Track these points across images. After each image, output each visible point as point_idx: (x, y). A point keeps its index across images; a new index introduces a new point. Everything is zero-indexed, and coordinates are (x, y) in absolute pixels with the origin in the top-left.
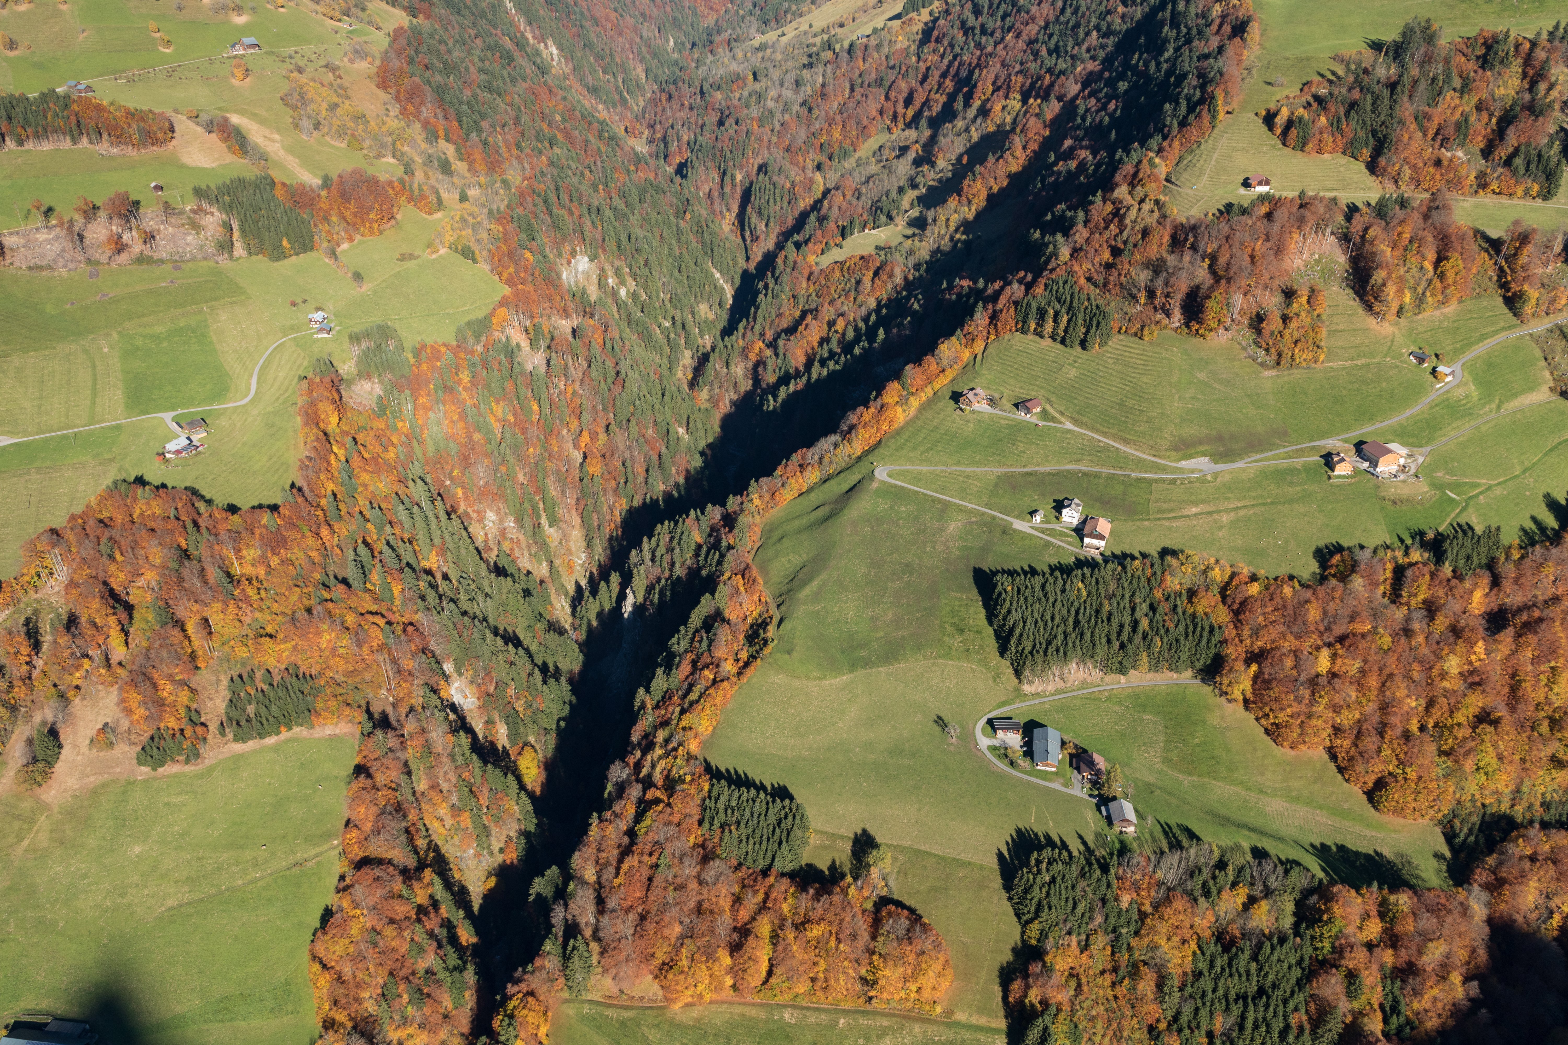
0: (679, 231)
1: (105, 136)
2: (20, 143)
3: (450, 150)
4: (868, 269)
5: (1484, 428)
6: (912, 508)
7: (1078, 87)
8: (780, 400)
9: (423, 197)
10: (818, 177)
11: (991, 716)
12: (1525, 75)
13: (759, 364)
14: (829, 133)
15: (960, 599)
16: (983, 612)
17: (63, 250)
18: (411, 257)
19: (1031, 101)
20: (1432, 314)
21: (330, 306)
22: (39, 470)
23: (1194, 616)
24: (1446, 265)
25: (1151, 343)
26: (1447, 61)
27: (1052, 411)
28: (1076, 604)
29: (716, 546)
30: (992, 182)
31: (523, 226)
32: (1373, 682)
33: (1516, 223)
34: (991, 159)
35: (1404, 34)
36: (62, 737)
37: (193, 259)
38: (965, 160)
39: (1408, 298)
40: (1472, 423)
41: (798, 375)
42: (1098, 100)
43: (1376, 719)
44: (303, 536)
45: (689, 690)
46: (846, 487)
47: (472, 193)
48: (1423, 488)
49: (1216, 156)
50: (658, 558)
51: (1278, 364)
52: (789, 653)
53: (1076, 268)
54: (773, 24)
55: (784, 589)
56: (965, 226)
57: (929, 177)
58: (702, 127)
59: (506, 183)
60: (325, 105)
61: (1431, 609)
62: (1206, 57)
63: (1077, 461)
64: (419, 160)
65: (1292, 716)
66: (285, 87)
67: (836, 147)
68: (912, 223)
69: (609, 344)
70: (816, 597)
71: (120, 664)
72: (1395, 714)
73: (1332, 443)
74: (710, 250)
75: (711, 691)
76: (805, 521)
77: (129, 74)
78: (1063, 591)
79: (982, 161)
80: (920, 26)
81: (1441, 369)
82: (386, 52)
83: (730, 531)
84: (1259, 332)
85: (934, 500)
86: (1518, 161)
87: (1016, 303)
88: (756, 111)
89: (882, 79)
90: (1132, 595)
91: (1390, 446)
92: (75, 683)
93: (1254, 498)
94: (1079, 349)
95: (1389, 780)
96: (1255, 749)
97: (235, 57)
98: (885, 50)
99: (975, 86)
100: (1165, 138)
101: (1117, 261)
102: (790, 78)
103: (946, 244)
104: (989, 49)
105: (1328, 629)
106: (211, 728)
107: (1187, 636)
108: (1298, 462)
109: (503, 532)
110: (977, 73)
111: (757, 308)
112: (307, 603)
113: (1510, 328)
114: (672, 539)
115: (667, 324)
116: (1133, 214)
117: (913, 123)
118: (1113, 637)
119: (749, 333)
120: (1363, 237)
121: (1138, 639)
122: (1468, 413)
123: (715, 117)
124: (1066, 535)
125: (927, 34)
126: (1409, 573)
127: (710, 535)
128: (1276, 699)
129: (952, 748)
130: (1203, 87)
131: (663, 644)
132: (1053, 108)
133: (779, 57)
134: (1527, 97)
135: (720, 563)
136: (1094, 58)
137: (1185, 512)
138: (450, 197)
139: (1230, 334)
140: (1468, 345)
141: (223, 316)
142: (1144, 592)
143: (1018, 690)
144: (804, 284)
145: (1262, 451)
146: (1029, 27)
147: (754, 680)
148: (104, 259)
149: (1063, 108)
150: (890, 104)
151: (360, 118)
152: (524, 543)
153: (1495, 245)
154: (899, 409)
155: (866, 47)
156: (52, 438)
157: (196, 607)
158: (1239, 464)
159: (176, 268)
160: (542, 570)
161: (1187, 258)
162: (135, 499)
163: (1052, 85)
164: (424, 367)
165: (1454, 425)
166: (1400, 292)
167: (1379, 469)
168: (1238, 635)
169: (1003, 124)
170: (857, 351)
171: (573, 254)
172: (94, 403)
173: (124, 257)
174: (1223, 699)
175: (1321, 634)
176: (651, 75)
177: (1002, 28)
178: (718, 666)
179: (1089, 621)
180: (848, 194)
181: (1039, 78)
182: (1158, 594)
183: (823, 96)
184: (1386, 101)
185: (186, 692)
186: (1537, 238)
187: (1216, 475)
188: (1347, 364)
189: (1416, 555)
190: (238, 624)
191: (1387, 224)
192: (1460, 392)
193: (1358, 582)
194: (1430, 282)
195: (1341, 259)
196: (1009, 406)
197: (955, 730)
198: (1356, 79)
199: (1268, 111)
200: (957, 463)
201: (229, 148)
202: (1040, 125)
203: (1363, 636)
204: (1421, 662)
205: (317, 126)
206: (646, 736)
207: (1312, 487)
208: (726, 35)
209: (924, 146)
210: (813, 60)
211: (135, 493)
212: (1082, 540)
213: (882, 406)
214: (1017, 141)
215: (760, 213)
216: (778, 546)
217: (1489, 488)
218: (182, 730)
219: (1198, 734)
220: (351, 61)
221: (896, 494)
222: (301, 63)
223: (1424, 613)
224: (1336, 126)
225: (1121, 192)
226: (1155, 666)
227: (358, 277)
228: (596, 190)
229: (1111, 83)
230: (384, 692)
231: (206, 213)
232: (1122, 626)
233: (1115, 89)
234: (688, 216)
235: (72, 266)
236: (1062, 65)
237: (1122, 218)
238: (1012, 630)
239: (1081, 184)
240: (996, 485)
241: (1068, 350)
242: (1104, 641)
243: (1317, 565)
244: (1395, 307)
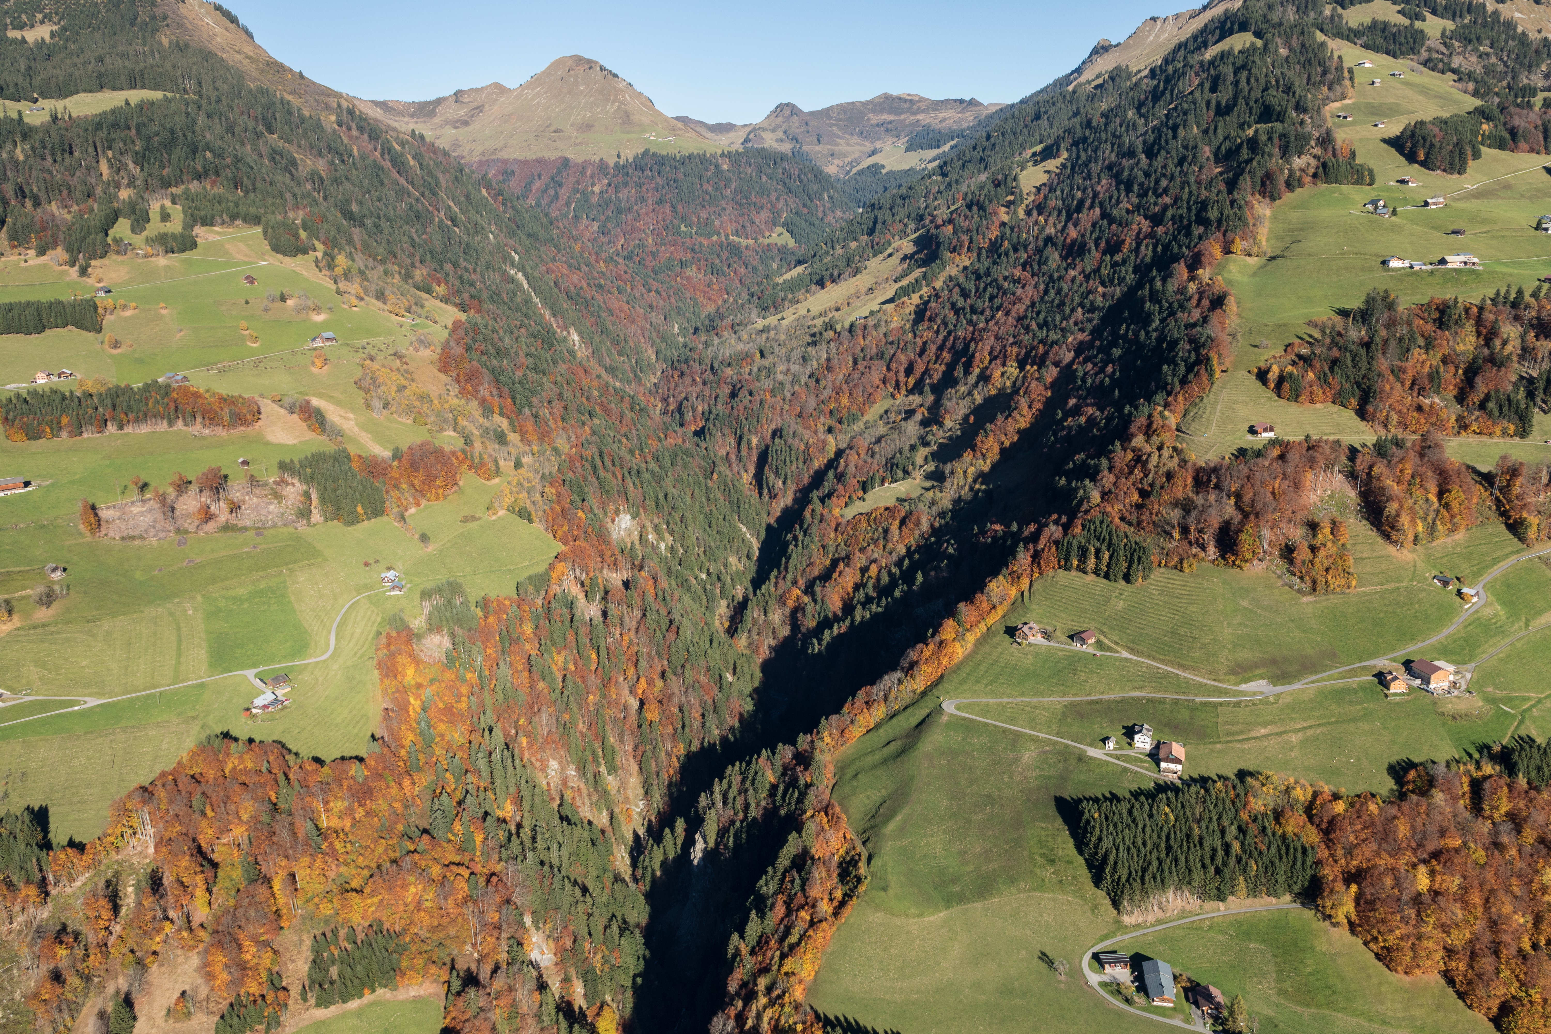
0: (708, 490)
1: (199, 419)
2: (121, 427)
3: (504, 423)
4: (894, 519)
5: (1519, 645)
6: (984, 739)
7: (1072, 354)
8: (824, 643)
9: (482, 464)
10: (830, 439)
11: (1095, 949)
12: (1479, 334)
13: (797, 611)
14: (837, 400)
15: (1046, 829)
16: (1071, 843)
17: (155, 521)
18: (473, 518)
19: (1028, 367)
20: (1444, 542)
21: (400, 565)
22: (124, 730)
23: (1284, 837)
24: (1450, 497)
25: (1192, 575)
26: (1409, 323)
27: (1106, 641)
28: (1166, 829)
29: (793, 783)
30: (1003, 438)
31: (575, 488)
32: (1476, 898)
33: (1504, 458)
34: (1000, 418)
35: (1367, 302)
36: (137, 1008)
37: (275, 526)
38: (972, 419)
39: (1420, 527)
40: (1507, 640)
41: (837, 619)
42: (1095, 365)
43: (1487, 937)
44: (388, 787)
45: (787, 932)
46: (914, 721)
47: (526, 460)
48: (1476, 704)
49: (1219, 408)
50: (730, 800)
51: (1314, 590)
52: (885, 889)
53: (1109, 509)
54: (772, 310)
55: (867, 825)
56: (981, 476)
57: (938, 436)
58: (716, 399)
59: (556, 450)
60: (394, 388)
61: (1516, 821)
62: (1194, 325)
63: (1140, 688)
64: (477, 433)
65: (1401, 939)
66: (358, 373)
67: (845, 412)
68: (929, 476)
69: (660, 594)
70: (902, 831)
71: (202, 925)
72: (1505, 931)
73: (1382, 663)
74: (737, 507)
75: (811, 932)
76: (878, 757)
77: (220, 365)
78: (1151, 816)
79: (992, 420)
80: (912, 308)
81: (1465, 590)
82: (447, 341)
83: (806, 769)
84: (1291, 561)
85: (1005, 731)
86: (1491, 405)
87: (1057, 543)
88: (767, 384)
89: (883, 353)
90: (1219, 818)
91: (1437, 663)
92: (154, 948)
93: (1319, 718)
94: (1123, 583)
95: (1513, 1003)
96: (1369, 976)
97: (315, 349)
98: (883, 329)
99: (973, 356)
100: (1169, 394)
101: (1147, 501)
102: (796, 354)
103: (966, 494)
104: (981, 325)
105: (1420, 845)
106: (292, 993)
107: (1281, 858)
108: (1353, 682)
109: (565, 781)
110: (973, 345)
111: (788, 559)
112: (392, 855)
113: (1518, 552)
114: (744, 780)
115: (704, 576)
116: (1154, 459)
117: (917, 388)
118: (1208, 862)
119: (781, 582)
120: (1369, 474)
121: (1232, 861)
122: (1501, 631)
123: (727, 390)
124: (1142, 761)
125: (920, 314)
126: (1487, 786)
127: (784, 774)
128: (1383, 921)
129: (1062, 986)
130: (1197, 349)
131: (751, 888)
132: (1051, 373)
133: (783, 337)
134: (1486, 351)
135: (800, 800)
136: (1082, 330)
137: (1254, 734)
138: (506, 465)
139: (1264, 564)
140: (1484, 568)
141: (302, 578)
142: (1231, 814)
143: (1118, 922)
144: (832, 535)
145: (1316, 673)
146: (1017, 306)
147: (852, 920)
148: (192, 528)
149: (1060, 372)
150: (891, 375)
151: (425, 397)
152: (585, 792)
153: (1487, 479)
154: (958, 645)
155: (865, 327)
156: (137, 698)
157: (284, 863)
158: (1297, 686)
159: (259, 535)
160: (602, 820)
161: (1212, 497)
162: (228, 754)
163: (1046, 353)
164: (491, 620)
165: (1491, 642)
166: (1413, 522)
167: (1432, 686)
168: (1332, 855)
169: (1004, 387)
170: (897, 593)
171: (617, 512)
172: (179, 663)
173: (211, 526)
174: (1327, 923)
175: (1414, 851)
176: (661, 356)
177: (991, 308)
178: (814, 906)
179: (1181, 846)
180: (863, 453)
181: (1033, 348)
182: (1244, 816)
183: (829, 369)
184: (1364, 358)
185: (270, 954)
186: (1525, 471)
187: (1278, 696)
188: (1378, 588)
189: (1488, 769)
190: (323, 879)
191: (1389, 462)
192: (1488, 612)
193: (1439, 797)
194: (1438, 512)
195: (1352, 495)
196: (1064, 638)
197: (1062, 967)
198: (1333, 340)
199: (1259, 369)
200: (1022, 694)
201: (309, 426)
202: (1041, 388)
203: (1457, 851)
204: (1520, 876)
205: (386, 406)
206: (744, 985)
207: (1372, 706)
208: (729, 321)
209: (929, 409)
210: (817, 338)
211: (228, 748)
212: (1158, 765)
213: (941, 643)
214: (1023, 402)
215: (777, 473)
216: (854, 783)
217: (1539, 701)
218: (263, 996)
219: (1309, 962)
220: (416, 350)
221: (967, 727)
222: (373, 353)
223: (1509, 826)
224: (1323, 379)
225: (1139, 441)
226: (1254, 891)
227: (424, 538)
228: (633, 455)
229: (1105, 350)
230: (469, 947)
231: (288, 484)
232: (1214, 850)
233: (1109, 354)
234: (715, 476)
235: (161, 535)
236: (1053, 336)
237: (1145, 464)
238: (1105, 858)
239: (1095, 436)
240: (1064, 714)
241: (1113, 584)
242: (1199, 866)
243: (1393, 782)
244: (1411, 536)
